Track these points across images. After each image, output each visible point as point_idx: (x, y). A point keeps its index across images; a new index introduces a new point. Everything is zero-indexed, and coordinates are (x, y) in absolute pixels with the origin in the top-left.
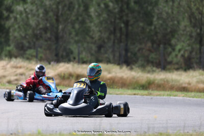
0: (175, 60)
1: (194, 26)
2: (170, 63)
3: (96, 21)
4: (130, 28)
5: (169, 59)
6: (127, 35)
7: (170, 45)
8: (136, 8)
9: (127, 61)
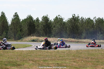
0: (83, 37)
1: (86, 31)
2: (82, 38)
3: (68, 30)
4: (74, 32)
5: (81, 37)
6: (74, 33)
7: (82, 35)
8: (75, 28)
9: (74, 38)
